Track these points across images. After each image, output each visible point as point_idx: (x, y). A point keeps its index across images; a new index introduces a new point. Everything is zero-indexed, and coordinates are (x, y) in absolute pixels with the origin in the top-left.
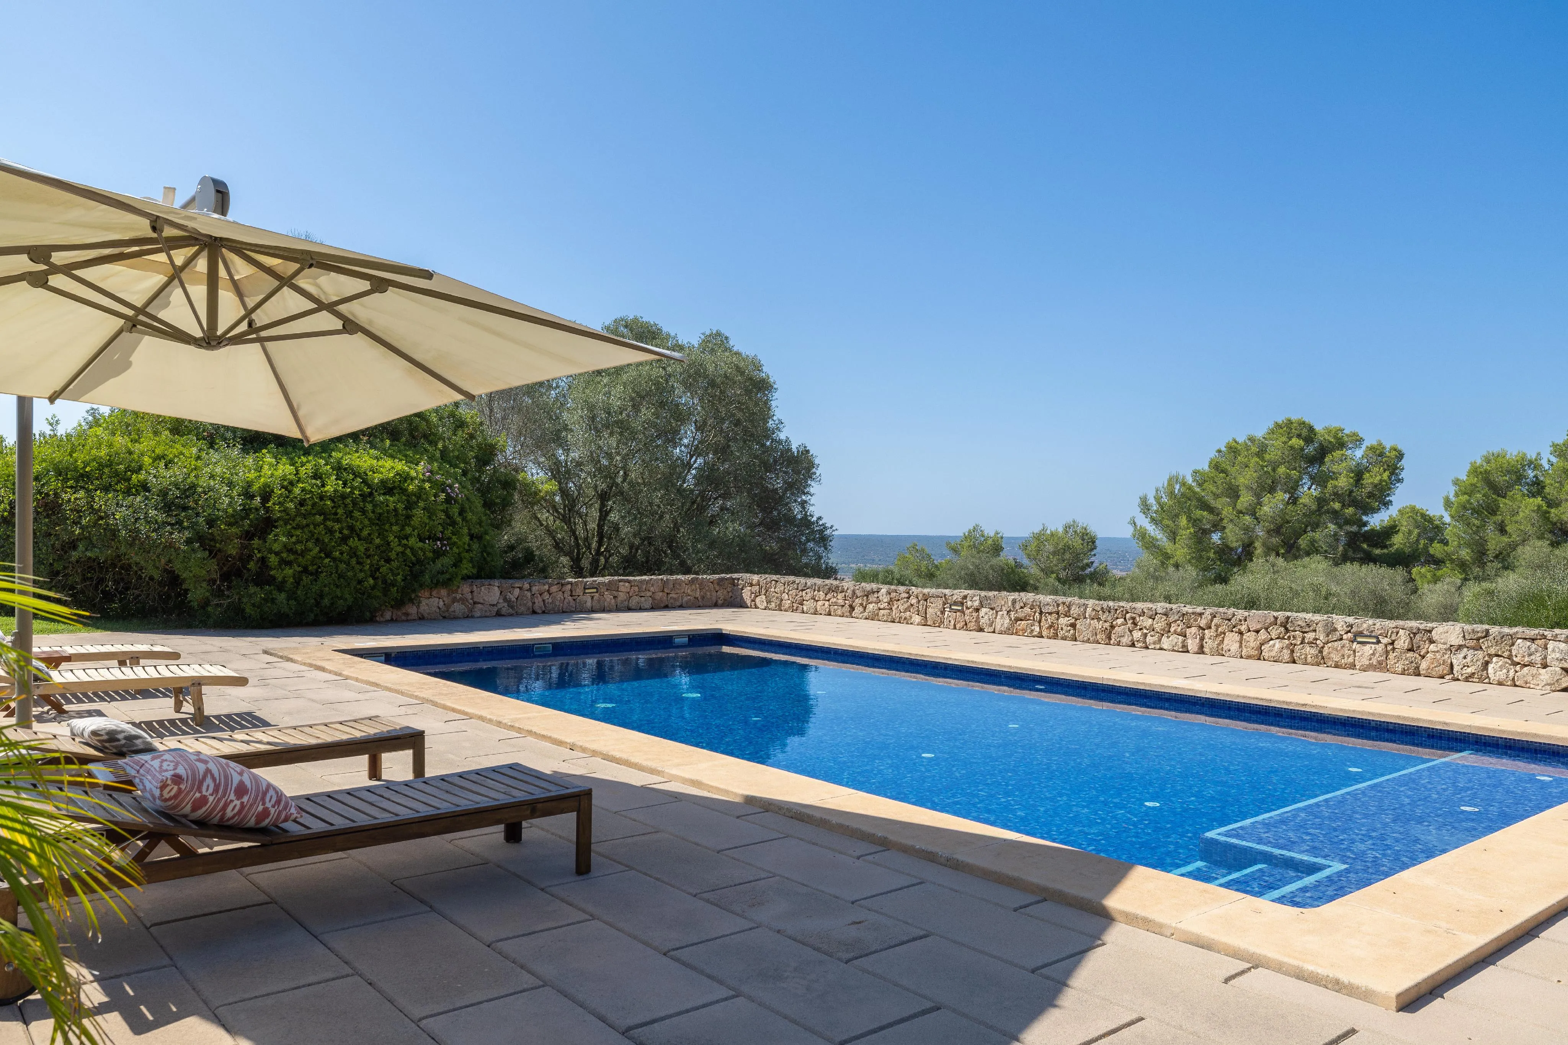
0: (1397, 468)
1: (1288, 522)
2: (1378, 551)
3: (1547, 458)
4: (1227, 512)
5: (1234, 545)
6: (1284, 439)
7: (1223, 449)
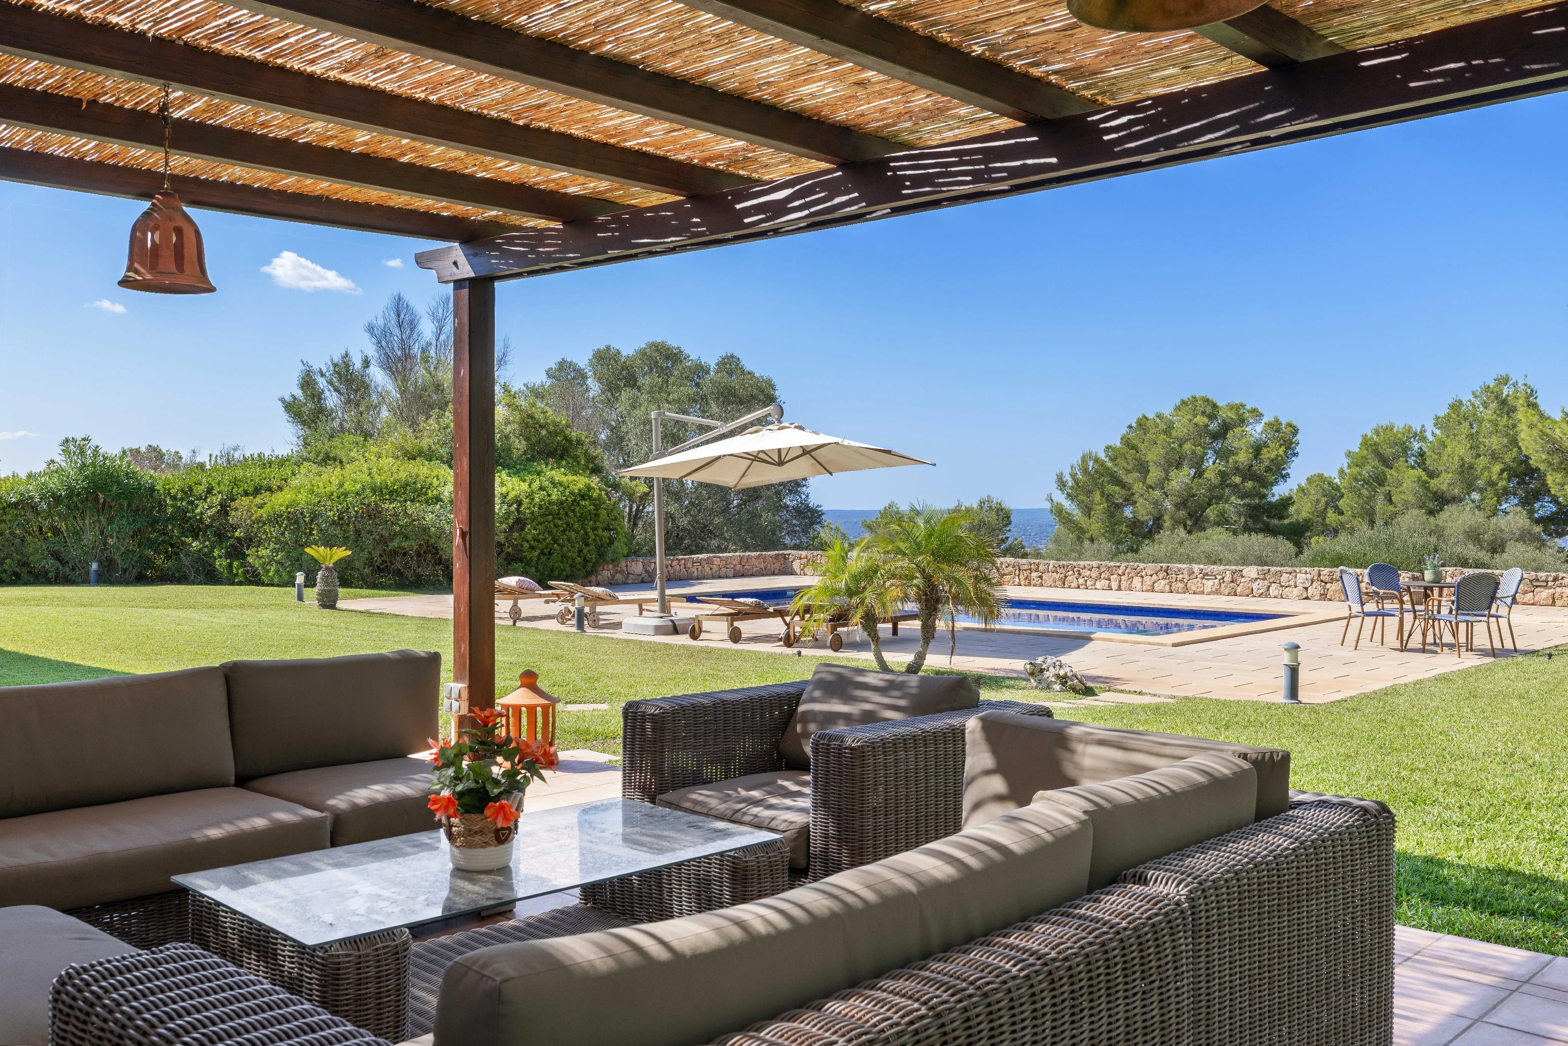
0: (1292, 443)
1: (1194, 496)
2: (1276, 522)
3: (1432, 432)
4: (1138, 487)
5: (1145, 518)
6: (1190, 417)
7: (1134, 425)
